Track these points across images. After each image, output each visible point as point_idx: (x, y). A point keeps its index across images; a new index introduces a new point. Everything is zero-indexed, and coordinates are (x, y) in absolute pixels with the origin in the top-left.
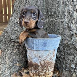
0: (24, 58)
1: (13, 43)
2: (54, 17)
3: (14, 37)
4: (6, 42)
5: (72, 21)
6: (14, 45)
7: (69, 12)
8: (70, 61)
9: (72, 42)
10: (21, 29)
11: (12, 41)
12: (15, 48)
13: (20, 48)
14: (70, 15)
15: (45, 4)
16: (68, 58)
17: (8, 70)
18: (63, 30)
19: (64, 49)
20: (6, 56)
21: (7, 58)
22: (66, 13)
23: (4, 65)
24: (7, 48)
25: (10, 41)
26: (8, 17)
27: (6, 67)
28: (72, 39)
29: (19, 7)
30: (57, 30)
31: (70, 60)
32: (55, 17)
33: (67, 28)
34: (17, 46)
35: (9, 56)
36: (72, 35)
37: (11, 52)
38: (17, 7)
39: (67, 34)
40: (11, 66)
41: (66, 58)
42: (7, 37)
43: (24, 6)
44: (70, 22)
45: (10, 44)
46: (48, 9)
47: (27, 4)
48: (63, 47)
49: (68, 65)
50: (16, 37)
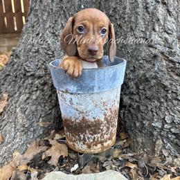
0: (53, 111)
1: (30, 79)
2: (114, 19)
3: (31, 67)
4: (16, 77)
5: (153, 26)
6: (32, 84)
7: (147, 8)
9: (155, 72)
10: (46, 49)
11: (29, 74)
12: (36, 89)
13: (46, 88)
14: (149, 14)
17: (20, 135)
19: (138, 88)
20: (16, 108)
21: (18, 110)
22: (140, 10)
23: (14, 125)
24: (18, 90)
25: (25, 75)
26: (24, 18)
27: (18, 130)
28: (154, 64)
30: (122, 48)
31: (152, 111)
32: (116, 19)
34: (39, 85)
35: (22, 106)
36: (155, 56)
37: (28, 99)
39: (143, 54)
40: (26, 126)
42: (18, 66)
44: (150, 27)
45: (24, 82)
46: (100, 3)
48: (136, 84)
49: (146, 123)
50: (37, 65)
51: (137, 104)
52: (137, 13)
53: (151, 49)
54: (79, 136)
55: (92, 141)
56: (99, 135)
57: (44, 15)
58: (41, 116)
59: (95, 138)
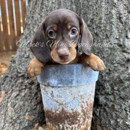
0: (38, 107)
3: (22, 69)
6: (22, 83)
7: (120, 18)
8: (124, 111)
11: (20, 75)
12: (24, 87)
14: (122, 23)
15: (75, 7)
16: (121, 106)
18: (110, 52)
19: (113, 89)
21: (9, 104)
22: (115, 20)
23: (4, 117)
25: (17, 76)
27: (7, 121)
28: (127, 68)
30: (98, 53)
31: (126, 111)
32: (93, 28)
34: (27, 84)
35: (12, 101)
37: (18, 95)
40: (14, 118)
41: (116, 107)
42: (14, 69)
44: (123, 35)
45: (16, 82)
48: (111, 85)
49: (120, 121)
51: (112, 103)
52: (111, 23)
53: (125, 54)
54: (58, 126)
58: (27, 111)
59: (72, 128)
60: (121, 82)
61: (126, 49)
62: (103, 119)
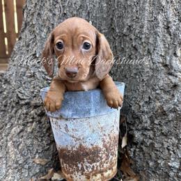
0: (52, 146)
1: (24, 108)
2: (128, 39)
3: (26, 93)
4: (5, 106)
5: (175, 50)
6: (27, 114)
7: (168, 27)
8: (167, 151)
9: (174, 104)
10: (43, 72)
11: (23, 102)
12: (31, 120)
14: (170, 35)
15: (105, 5)
16: (163, 144)
17: (14, 173)
18: (151, 73)
20: (7, 141)
21: (9, 144)
22: (160, 30)
23: (5, 162)
24: (9, 121)
27: (10, 166)
28: (173, 96)
29: (39, 14)
30: (136, 74)
31: (169, 150)
32: (131, 39)
33: (162, 68)
34: (36, 116)
35: (14, 139)
36: (175, 86)
37: (22, 131)
38: (32, 15)
39: (161, 83)
40: (20, 162)
41: (156, 145)
42: (8, 93)
43: (50, 11)
44: (171, 52)
45: (16, 111)
46: (112, 19)
47: (57, 6)
48: (151, 118)
49: (161, 162)
50: (33, 92)
51: (151, 141)
52: (156, 33)
53: (171, 77)
55: (90, 170)
56: (98, 164)
57: (42, 31)
58: (37, 152)
60: (164, 113)
61: (173, 71)
62: (139, 161)
